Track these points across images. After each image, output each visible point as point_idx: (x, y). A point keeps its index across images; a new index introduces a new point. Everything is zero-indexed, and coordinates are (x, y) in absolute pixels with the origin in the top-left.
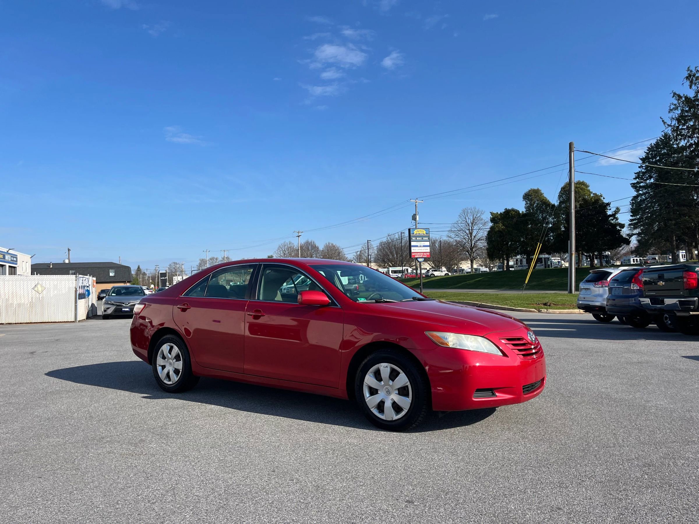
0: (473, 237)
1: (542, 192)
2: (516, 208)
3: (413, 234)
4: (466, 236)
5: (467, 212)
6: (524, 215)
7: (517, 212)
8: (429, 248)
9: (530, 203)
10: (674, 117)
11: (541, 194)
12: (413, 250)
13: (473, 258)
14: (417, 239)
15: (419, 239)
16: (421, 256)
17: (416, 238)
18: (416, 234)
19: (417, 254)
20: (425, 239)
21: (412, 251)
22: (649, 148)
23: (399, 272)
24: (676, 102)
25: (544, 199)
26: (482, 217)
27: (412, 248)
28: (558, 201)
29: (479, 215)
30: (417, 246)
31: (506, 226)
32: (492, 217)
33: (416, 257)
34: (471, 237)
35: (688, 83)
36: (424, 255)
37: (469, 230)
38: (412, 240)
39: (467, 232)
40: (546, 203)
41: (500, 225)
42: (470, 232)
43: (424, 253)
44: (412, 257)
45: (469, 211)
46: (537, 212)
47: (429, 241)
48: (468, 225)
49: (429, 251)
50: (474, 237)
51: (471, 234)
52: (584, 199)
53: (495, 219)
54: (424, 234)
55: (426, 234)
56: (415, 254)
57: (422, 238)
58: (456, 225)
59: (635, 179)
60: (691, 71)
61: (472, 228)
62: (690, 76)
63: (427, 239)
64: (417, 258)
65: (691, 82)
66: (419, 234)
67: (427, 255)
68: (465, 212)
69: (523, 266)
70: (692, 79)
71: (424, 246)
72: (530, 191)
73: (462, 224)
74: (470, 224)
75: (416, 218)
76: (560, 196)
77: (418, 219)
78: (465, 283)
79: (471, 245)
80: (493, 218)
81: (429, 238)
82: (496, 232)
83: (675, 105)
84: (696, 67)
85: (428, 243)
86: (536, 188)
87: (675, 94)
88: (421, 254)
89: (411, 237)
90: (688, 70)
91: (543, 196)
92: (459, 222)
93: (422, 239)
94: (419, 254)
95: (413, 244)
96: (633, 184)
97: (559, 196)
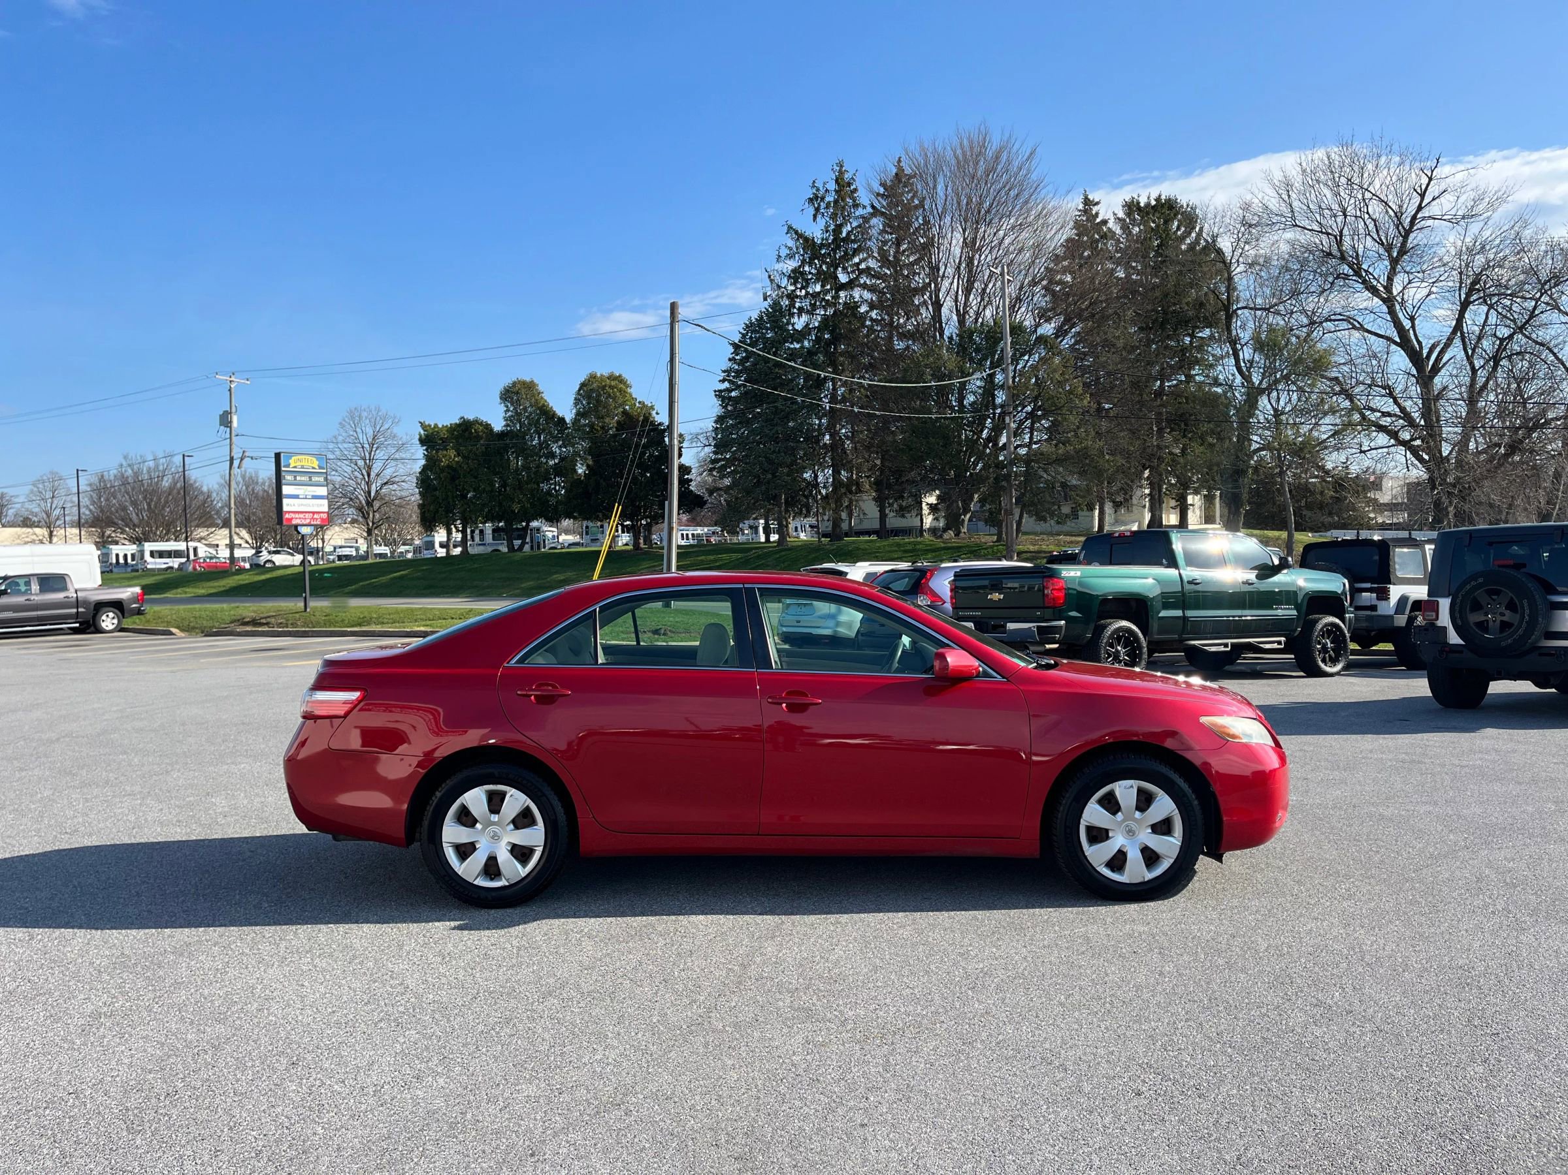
0: (373, 475)
1: (541, 388)
2: (484, 418)
3: (288, 466)
4: (356, 473)
5: (360, 417)
6: (502, 435)
7: (488, 426)
8: (325, 502)
9: (515, 409)
10: (785, 271)
11: (539, 393)
12: (288, 506)
13: (373, 523)
14: (298, 478)
15: (303, 478)
16: (307, 521)
17: (295, 477)
18: (295, 467)
19: (297, 516)
20: (315, 479)
21: (285, 508)
22: (747, 326)
23: (177, 554)
24: (791, 243)
25: (544, 405)
26: (396, 430)
27: (285, 501)
28: (574, 411)
29: (386, 426)
30: (296, 497)
31: (464, 457)
32: (422, 432)
33: (294, 522)
34: (369, 475)
35: (812, 211)
36: (313, 518)
37: (365, 460)
38: (283, 481)
39: (361, 463)
40: (546, 413)
41: (452, 453)
42: (365, 463)
43: (314, 513)
44: (284, 523)
45: (364, 414)
46: (529, 430)
47: (327, 486)
48: (363, 447)
49: (326, 509)
50: (378, 475)
51: (370, 468)
52: (625, 413)
53: (431, 439)
54: (313, 468)
55: (320, 468)
56: (293, 515)
57: (310, 478)
58: (331, 446)
59: (723, 381)
60: (818, 190)
61: (370, 454)
62: (816, 197)
63: (322, 479)
64: (296, 527)
65: (817, 210)
66: (302, 467)
67: (322, 519)
68: (354, 417)
69: (484, 544)
70: (819, 205)
71: (315, 497)
72: (514, 384)
73: (346, 445)
74: (366, 446)
75: (231, 422)
76: (577, 401)
77: (235, 424)
78: (368, 582)
79: (369, 493)
80: (427, 436)
81: (326, 479)
82: (442, 470)
83: (791, 249)
84: (824, 184)
85: (323, 491)
86: (528, 379)
87: (790, 228)
88: (307, 515)
89: (283, 474)
90: (814, 186)
91: (542, 398)
92: (340, 438)
93: (311, 480)
94: (301, 516)
95: (286, 490)
96: (720, 391)
97: (576, 399)
